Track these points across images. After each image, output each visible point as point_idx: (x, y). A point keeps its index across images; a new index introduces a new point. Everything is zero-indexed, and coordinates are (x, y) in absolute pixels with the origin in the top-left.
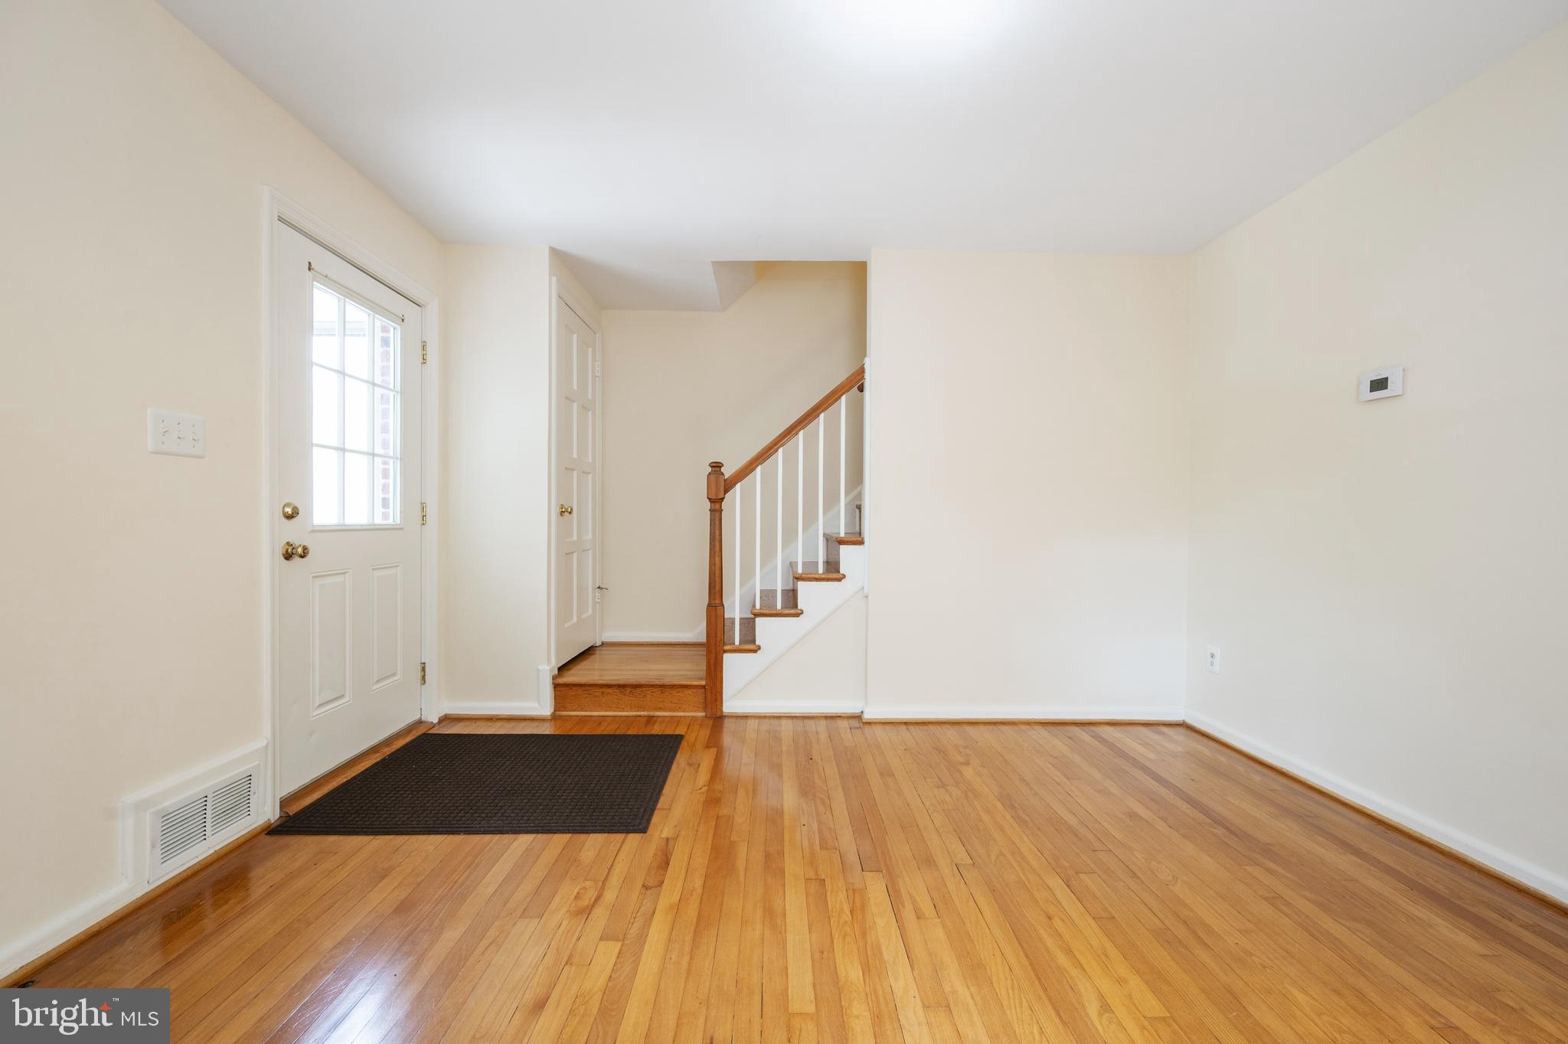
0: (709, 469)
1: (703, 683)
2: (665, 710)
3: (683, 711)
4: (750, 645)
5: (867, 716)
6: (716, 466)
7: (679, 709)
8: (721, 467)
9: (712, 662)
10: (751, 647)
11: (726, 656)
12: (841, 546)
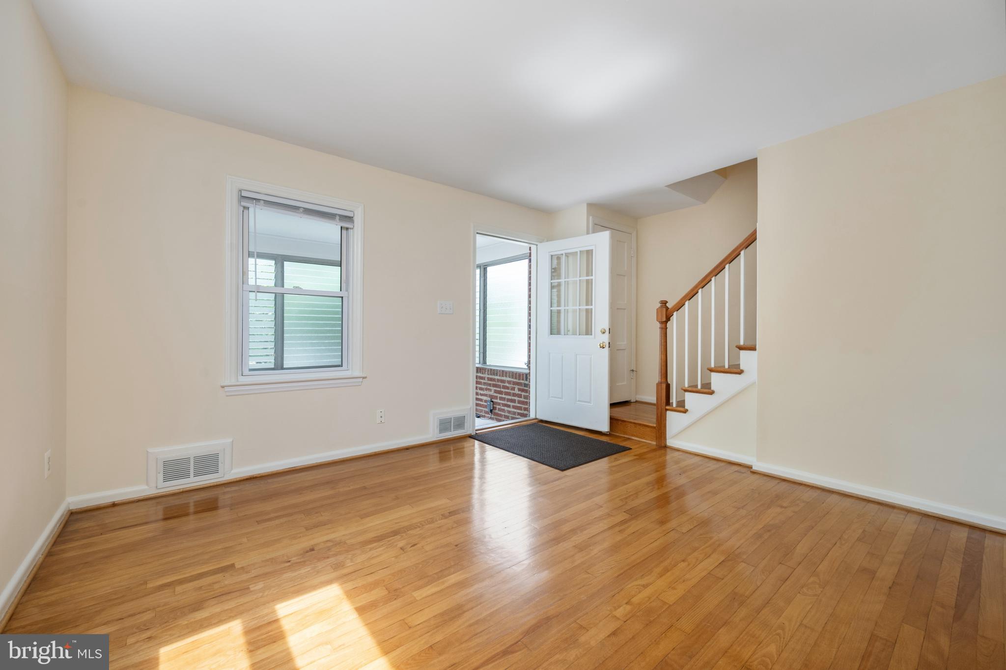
0: (659, 305)
1: (655, 425)
2: (637, 437)
3: (646, 439)
4: (682, 408)
5: (754, 468)
6: (664, 303)
7: (644, 438)
8: (666, 303)
9: (659, 415)
10: (681, 409)
11: (668, 412)
12: (741, 351)
